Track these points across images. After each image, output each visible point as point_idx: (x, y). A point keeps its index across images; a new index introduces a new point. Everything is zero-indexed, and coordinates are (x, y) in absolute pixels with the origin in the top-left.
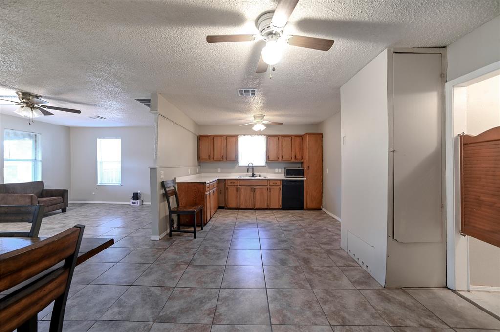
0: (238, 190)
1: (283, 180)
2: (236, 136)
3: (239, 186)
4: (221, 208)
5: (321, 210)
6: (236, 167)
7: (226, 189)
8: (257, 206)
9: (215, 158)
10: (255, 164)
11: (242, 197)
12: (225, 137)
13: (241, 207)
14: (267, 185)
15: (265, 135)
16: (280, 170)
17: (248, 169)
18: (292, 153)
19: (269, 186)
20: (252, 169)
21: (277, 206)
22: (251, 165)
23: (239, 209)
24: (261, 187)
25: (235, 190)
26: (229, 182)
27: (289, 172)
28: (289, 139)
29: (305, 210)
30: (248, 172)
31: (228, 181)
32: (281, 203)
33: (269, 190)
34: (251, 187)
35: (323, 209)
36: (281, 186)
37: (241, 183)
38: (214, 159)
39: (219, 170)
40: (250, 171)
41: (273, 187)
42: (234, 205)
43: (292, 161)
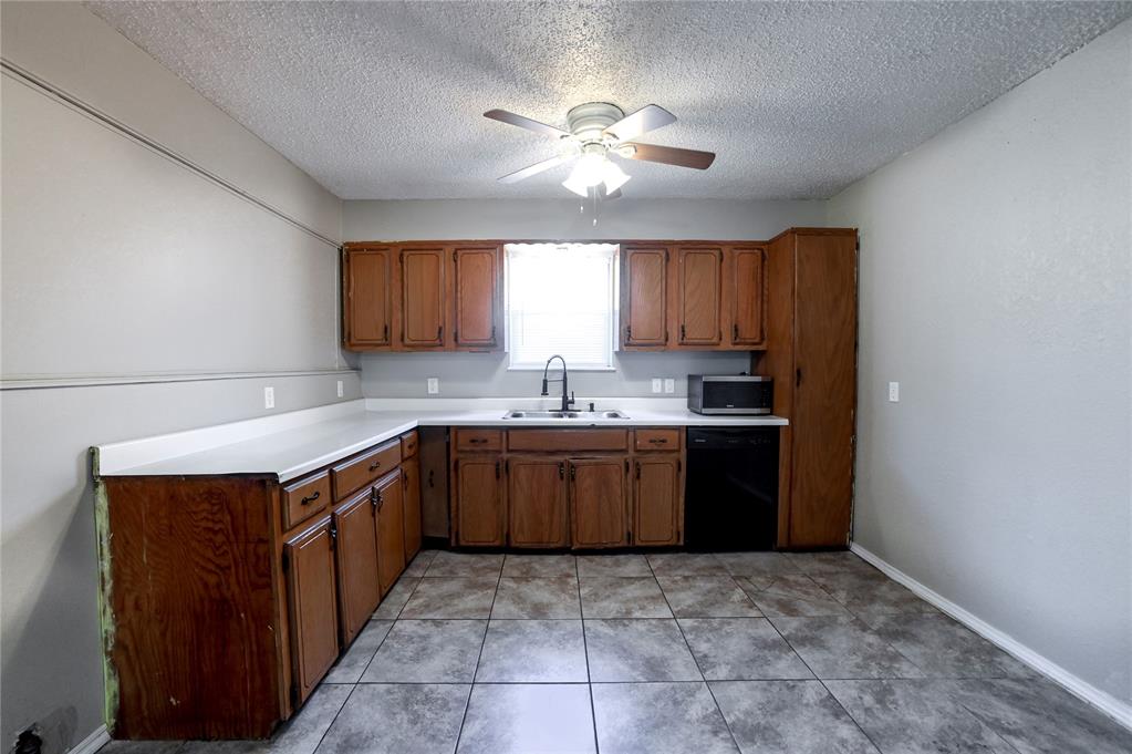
0: (503, 471)
1: (689, 430)
2: (494, 248)
3: (505, 456)
4: (431, 544)
5: (847, 548)
6: (500, 373)
7: (453, 468)
8: (585, 538)
9: (412, 334)
10: (574, 361)
11: (521, 502)
12: (449, 250)
13: (513, 544)
14: (624, 451)
15: (613, 242)
16: (670, 385)
17: (545, 382)
18: (725, 314)
19: (631, 452)
20: (560, 382)
21: (666, 536)
22: (556, 365)
23: (507, 549)
24: (601, 458)
25: (490, 469)
26: (463, 438)
27: (711, 395)
28: (713, 258)
29: (781, 550)
30: (545, 393)
31: (461, 434)
32: (681, 523)
33: (635, 471)
34: (560, 458)
35: (856, 549)
36: (684, 452)
37: (516, 441)
38: (407, 341)
39: (433, 386)
40: (555, 388)
41: (653, 458)
42: (487, 536)
43: (723, 346)
